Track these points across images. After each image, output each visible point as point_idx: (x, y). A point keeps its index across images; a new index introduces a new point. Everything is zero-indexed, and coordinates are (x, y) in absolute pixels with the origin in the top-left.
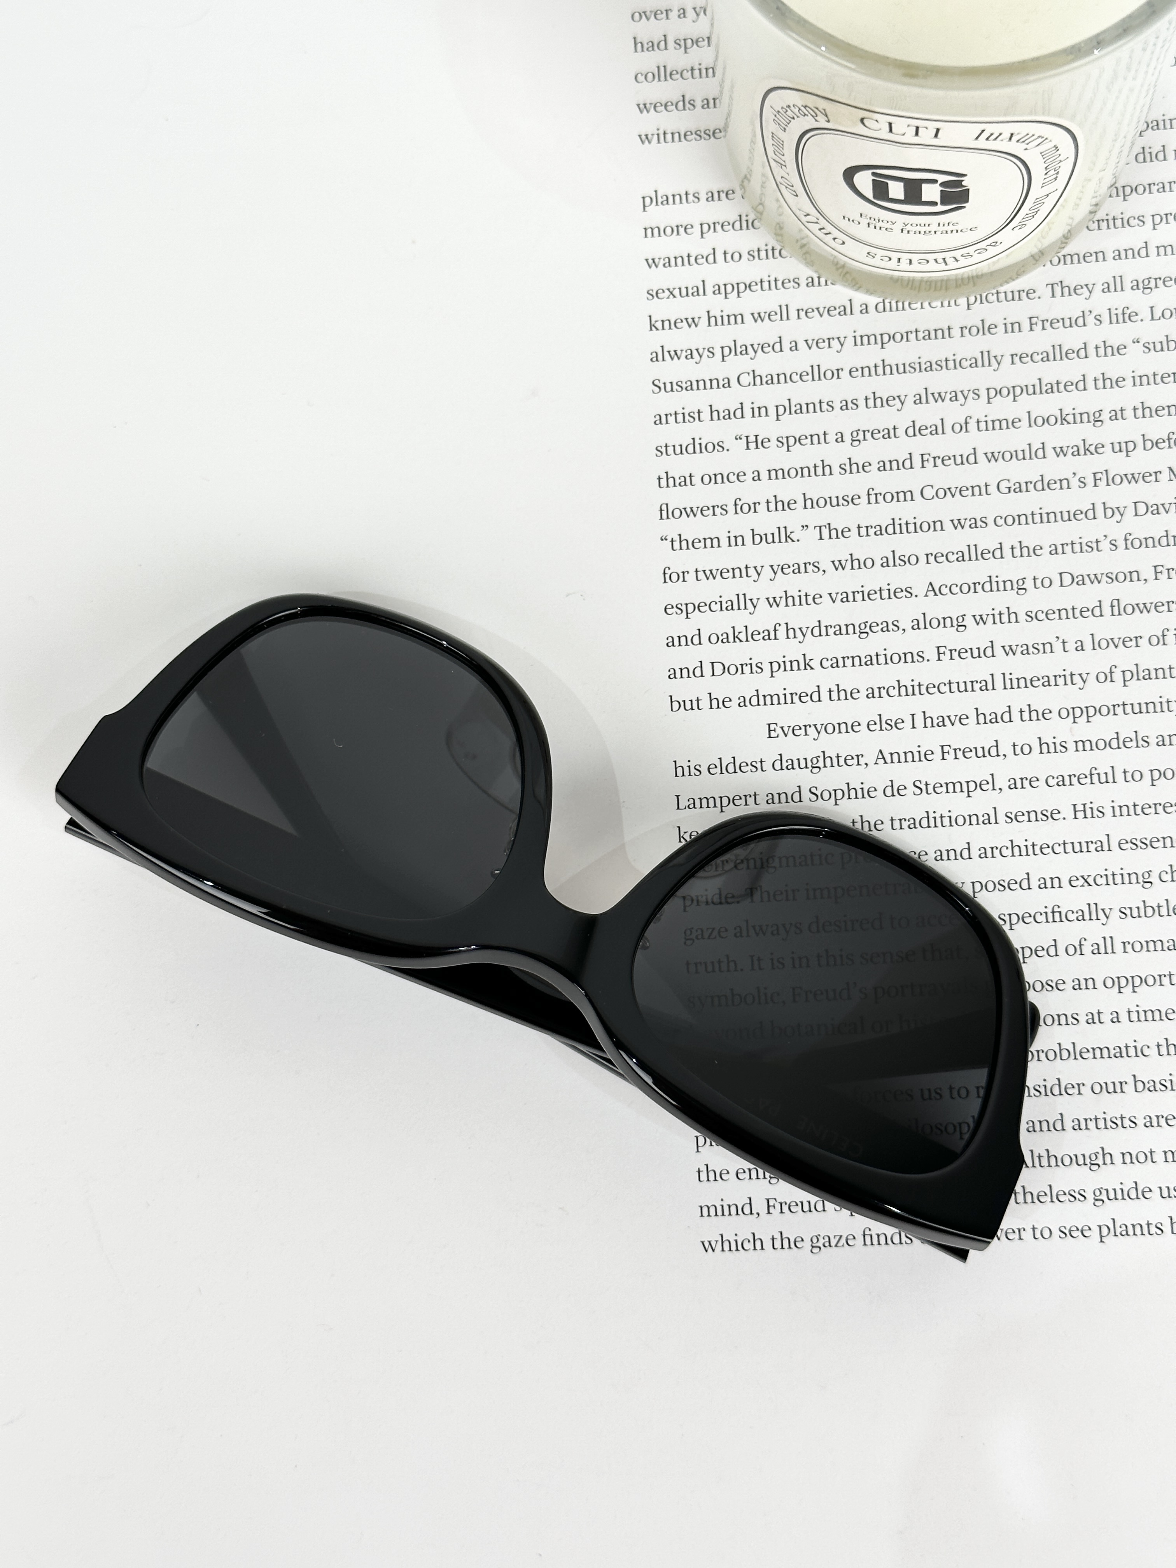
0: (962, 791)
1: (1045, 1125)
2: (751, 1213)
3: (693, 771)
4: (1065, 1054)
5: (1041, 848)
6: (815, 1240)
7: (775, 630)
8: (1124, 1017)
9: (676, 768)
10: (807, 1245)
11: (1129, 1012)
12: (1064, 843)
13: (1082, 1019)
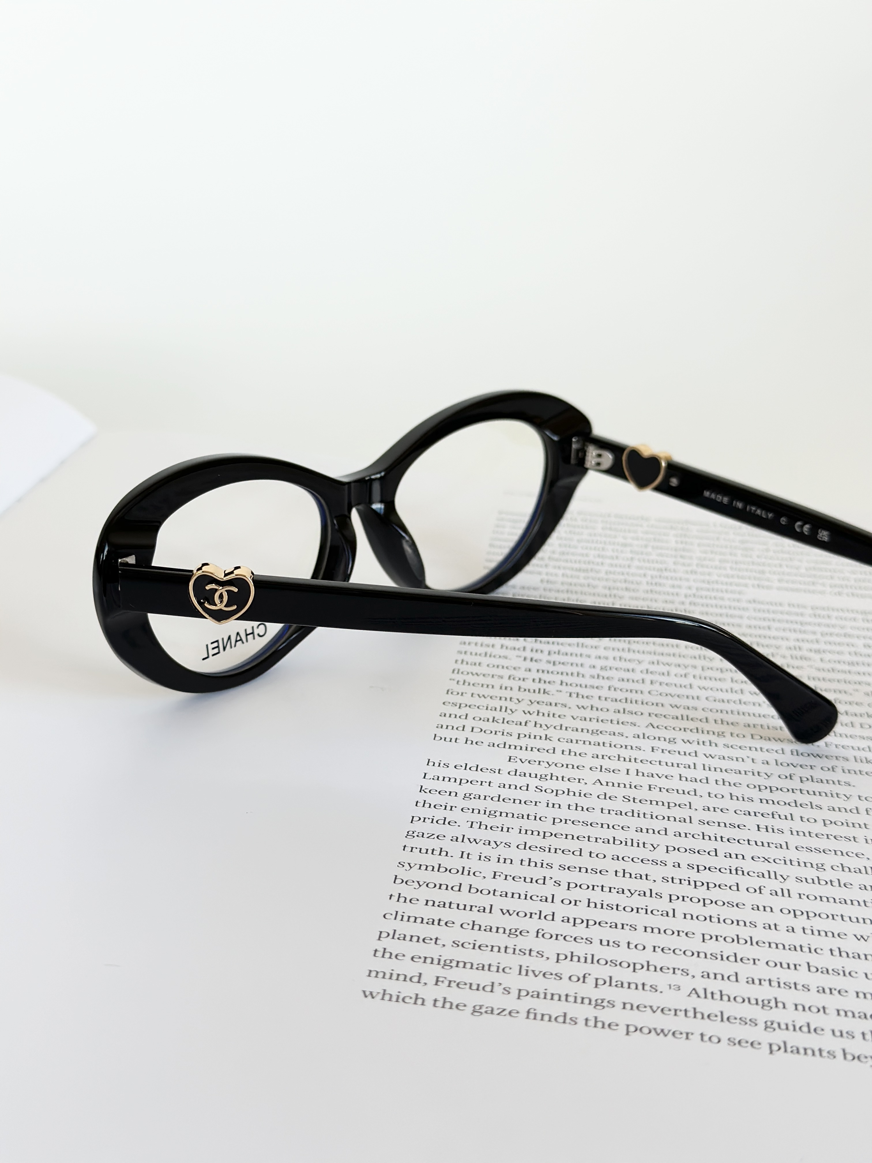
0: (663, 805)
1: (719, 977)
2: (419, 982)
3: (442, 765)
4: (742, 941)
5: (728, 840)
6: (478, 1008)
7: (526, 723)
8: (799, 930)
9: (428, 762)
10: (470, 1009)
11: (804, 929)
12: (748, 840)
13: (760, 926)
